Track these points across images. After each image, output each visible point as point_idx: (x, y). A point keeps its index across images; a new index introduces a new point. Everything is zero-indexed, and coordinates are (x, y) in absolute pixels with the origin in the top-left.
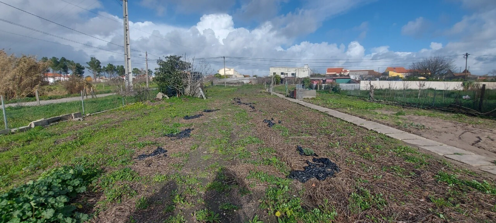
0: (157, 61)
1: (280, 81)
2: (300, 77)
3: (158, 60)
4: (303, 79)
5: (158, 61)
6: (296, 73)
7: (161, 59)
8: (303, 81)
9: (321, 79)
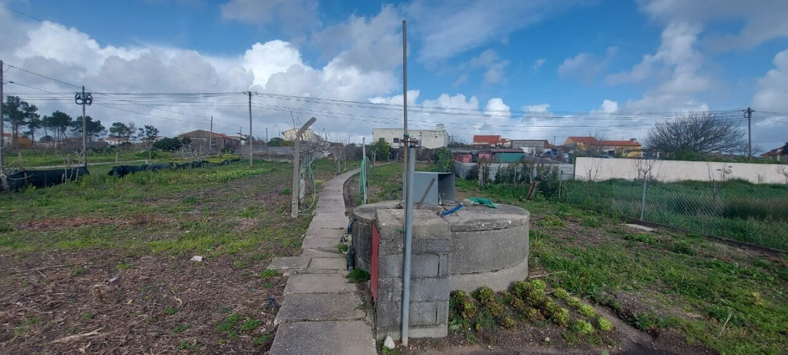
0: (74, 96)
1: (390, 155)
2: (428, 148)
3: (78, 93)
4: (434, 151)
5: (78, 96)
6: (421, 141)
7: (86, 91)
8: (435, 156)
9: (469, 152)
